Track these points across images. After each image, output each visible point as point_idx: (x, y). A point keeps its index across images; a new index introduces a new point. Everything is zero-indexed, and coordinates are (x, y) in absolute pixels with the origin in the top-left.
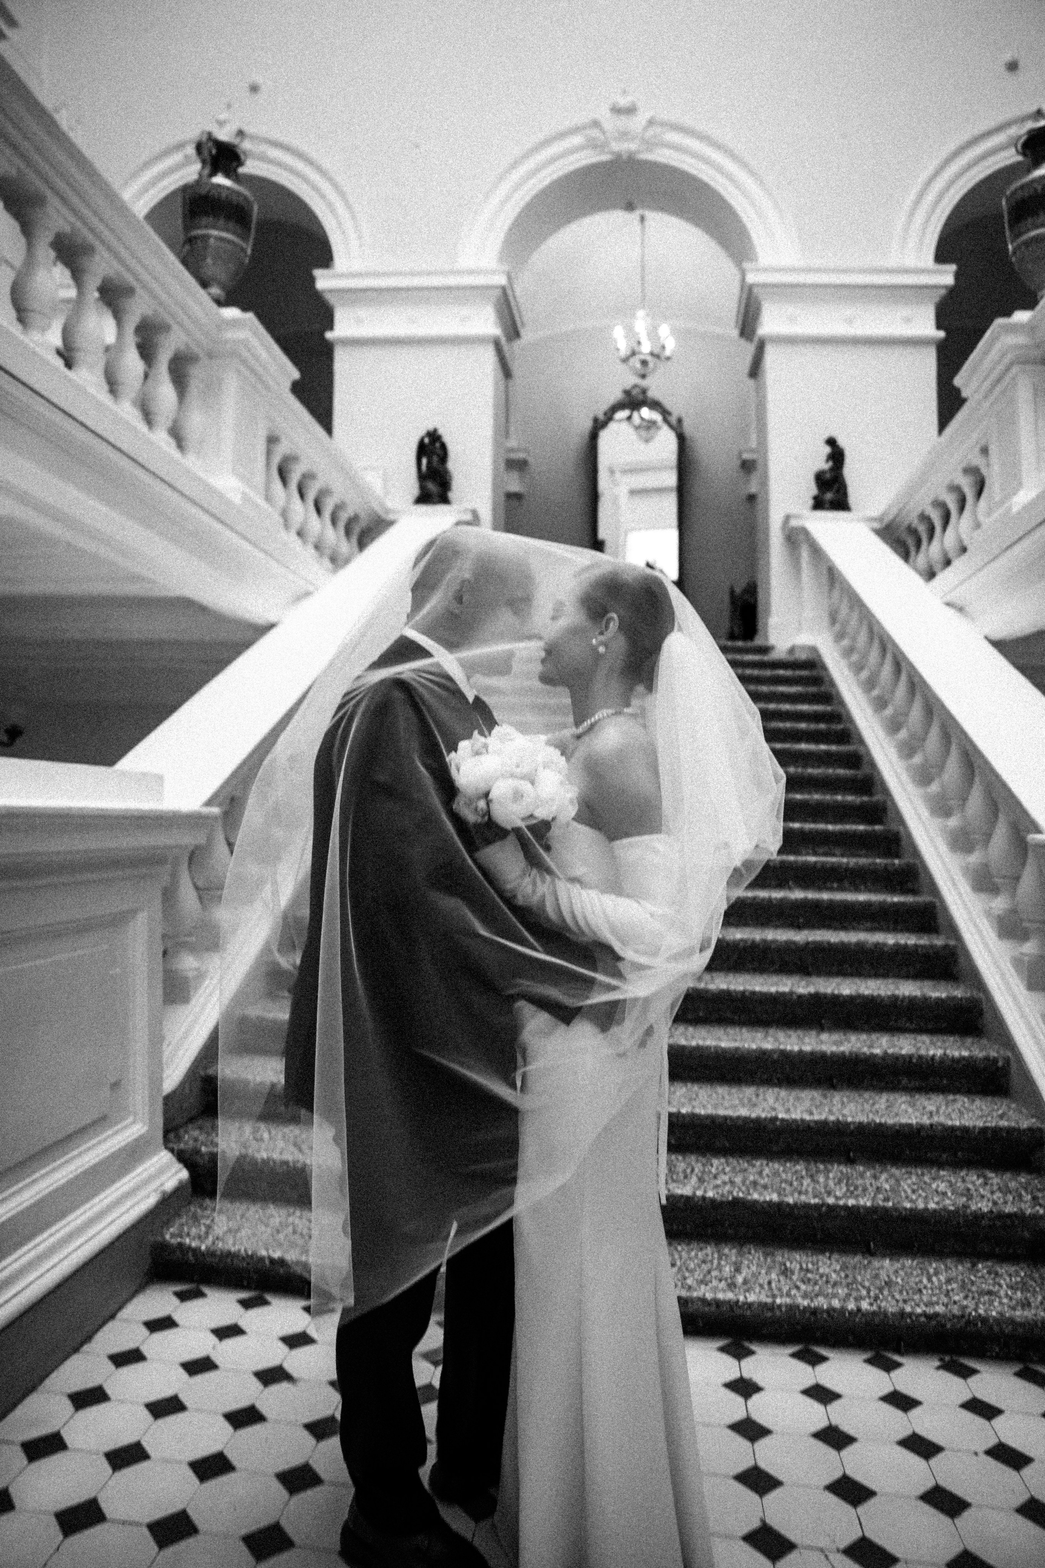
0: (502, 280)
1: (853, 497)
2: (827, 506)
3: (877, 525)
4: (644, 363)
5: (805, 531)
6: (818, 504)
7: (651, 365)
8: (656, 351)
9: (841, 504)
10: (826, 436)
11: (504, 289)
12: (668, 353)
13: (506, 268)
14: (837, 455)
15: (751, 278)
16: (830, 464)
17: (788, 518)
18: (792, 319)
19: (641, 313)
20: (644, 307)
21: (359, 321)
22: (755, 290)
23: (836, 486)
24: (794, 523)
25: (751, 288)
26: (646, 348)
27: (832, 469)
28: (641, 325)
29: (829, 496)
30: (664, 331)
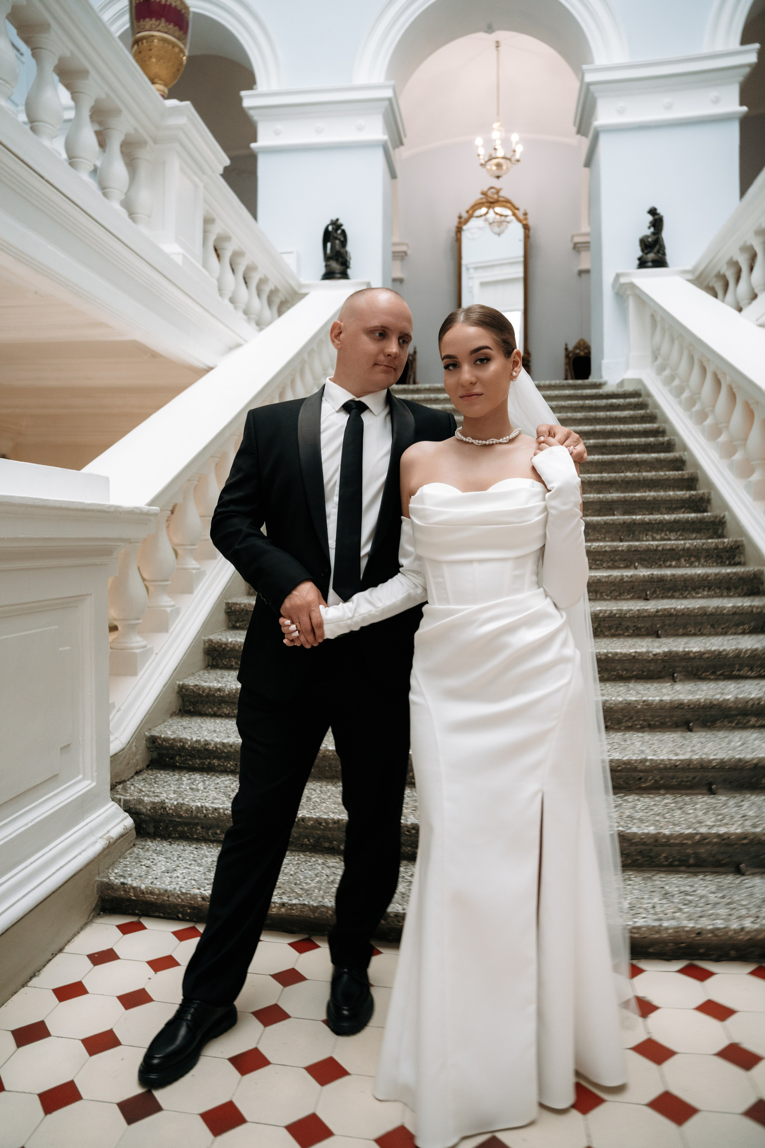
0: (389, 93)
1: (670, 256)
2: (650, 264)
3: (690, 277)
4: (499, 165)
5: (632, 286)
6: (642, 264)
7: (504, 167)
8: (508, 156)
9: (660, 263)
10: (648, 208)
11: (390, 100)
12: (518, 156)
13: (392, 82)
14: (657, 223)
15: (589, 78)
16: (652, 229)
17: (618, 276)
18: (621, 112)
19: (496, 125)
20: (498, 121)
21: (277, 133)
22: (592, 88)
23: (657, 247)
24: (623, 280)
25: (589, 84)
26: (500, 153)
27: (654, 234)
28: (496, 135)
29: (651, 256)
30: (515, 137)
